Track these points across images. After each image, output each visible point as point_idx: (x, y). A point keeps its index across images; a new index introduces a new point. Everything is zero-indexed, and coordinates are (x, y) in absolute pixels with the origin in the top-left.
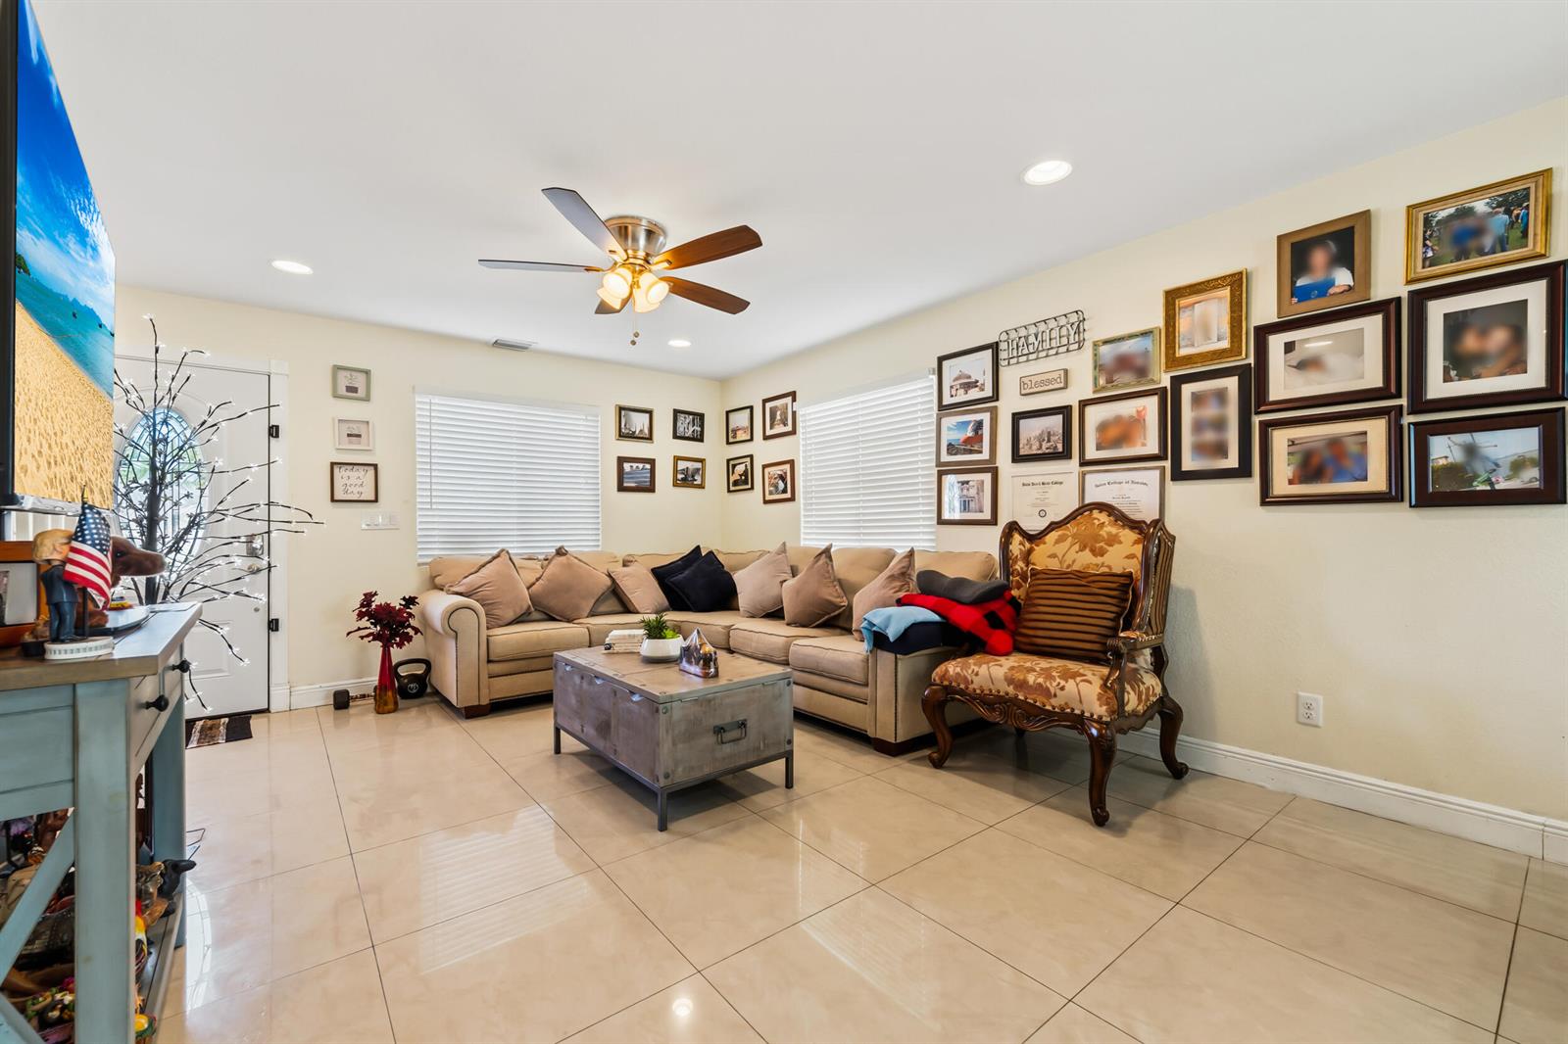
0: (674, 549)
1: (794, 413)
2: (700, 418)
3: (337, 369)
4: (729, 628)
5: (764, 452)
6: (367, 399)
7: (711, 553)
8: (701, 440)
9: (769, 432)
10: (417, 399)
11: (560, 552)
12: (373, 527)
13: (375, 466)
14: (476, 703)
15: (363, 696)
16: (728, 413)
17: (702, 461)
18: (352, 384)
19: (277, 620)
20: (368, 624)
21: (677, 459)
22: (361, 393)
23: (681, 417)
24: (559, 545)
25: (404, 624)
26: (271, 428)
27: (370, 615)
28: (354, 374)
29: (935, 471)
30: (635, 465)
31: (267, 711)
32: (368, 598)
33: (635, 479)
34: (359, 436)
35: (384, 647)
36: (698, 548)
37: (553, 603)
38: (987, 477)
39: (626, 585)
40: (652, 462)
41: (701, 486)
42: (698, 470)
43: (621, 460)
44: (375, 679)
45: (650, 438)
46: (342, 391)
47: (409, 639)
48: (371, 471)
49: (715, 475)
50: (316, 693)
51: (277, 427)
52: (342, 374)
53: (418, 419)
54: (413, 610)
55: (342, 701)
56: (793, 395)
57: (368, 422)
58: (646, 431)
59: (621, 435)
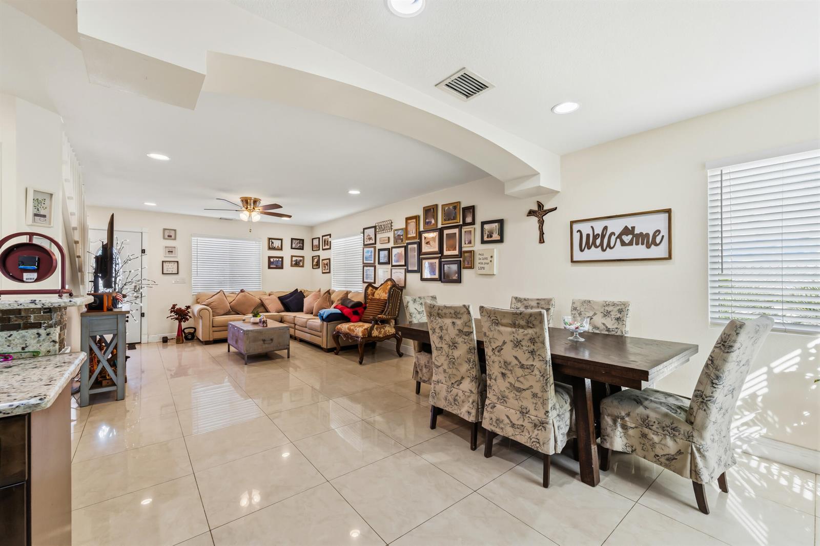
0: (288, 289)
1: (330, 242)
2: (302, 241)
3: (164, 230)
4: (295, 317)
5: (323, 254)
6: (175, 239)
7: (301, 291)
8: (303, 249)
9: (324, 248)
10: (193, 238)
11: (242, 291)
12: (177, 282)
13: (178, 262)
14: (208, 340)
15: (172, 339)
16: (313, 239)
17: (303, 257)
18: (170, 235)
19: (144, 313)
20: (174, 315)
21: (292, 256)
22: (173, 237)
23: (294, 241)
24: (242, 288)
25: (187, 315)
26: (142, 250)
27: (174, 311)
28: (171, 231)
29: (362, 266)
30: (275, 259)
31: (140, 343)
32: (174, 306)
33: (275, 264)
34: (172, 252)
35: (179, 322)
36: (297, 289)
37: (238, 308)
38: (373, 268)
39: (266, 302)
40: (282, 258)
41: (303, 266)
42: (301, 260)
43: (270, 258)
44: (176, 334)
45: (281, 249)
46: (166, 237)
47: (188, 320)
48: (176, 264)
49: (308, 262)
50: (158, 338)
51: (144, 250)
52: (166, 231)
53: (193, 245)
54: (189, 310)
55: (165, 340)
56: (330, 235)
57: (175, 247)
58: (280, 247)
59: (270, 248)
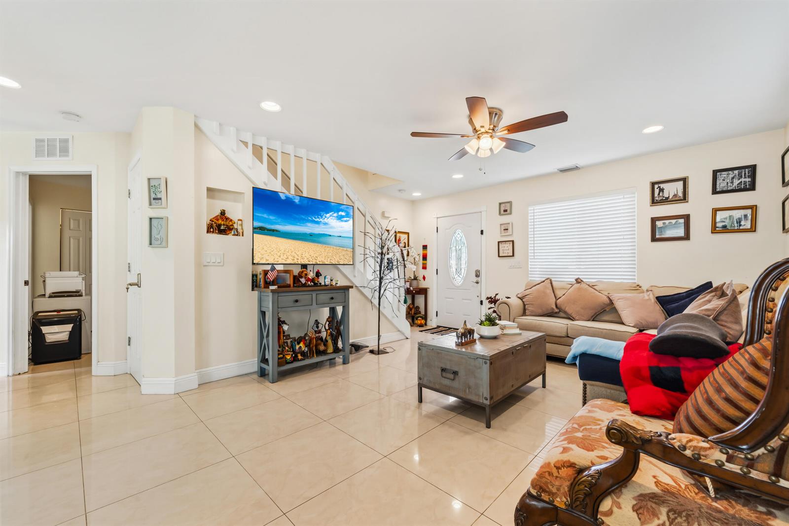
2: (749, 170)
3: (501, 203)
6: (510, 214)
8: (751, 189)
10: (529, 209)
11: (578, 281)
12: (513, 267)
16: (783, 157)
17: (751, 208)
18: (505, 209)
21: (715, 211)
22: (508, 211)
23: (722, 175)
24: (577, 277)
26: (480, 232)
28: (506, 204)
30: (668, 221)
33: (668, 232)
34: (507, 230)
39: (619, 305)
40: (687, 217)
43: (654, 220)
45: (684, 199)
46: (502, 212)
48: (512, 244)
51: (483, 230)
52: (502, 206)
53: (529, 218)
57: (510, 224)
58: (680, 195)
59: (654, 202)
